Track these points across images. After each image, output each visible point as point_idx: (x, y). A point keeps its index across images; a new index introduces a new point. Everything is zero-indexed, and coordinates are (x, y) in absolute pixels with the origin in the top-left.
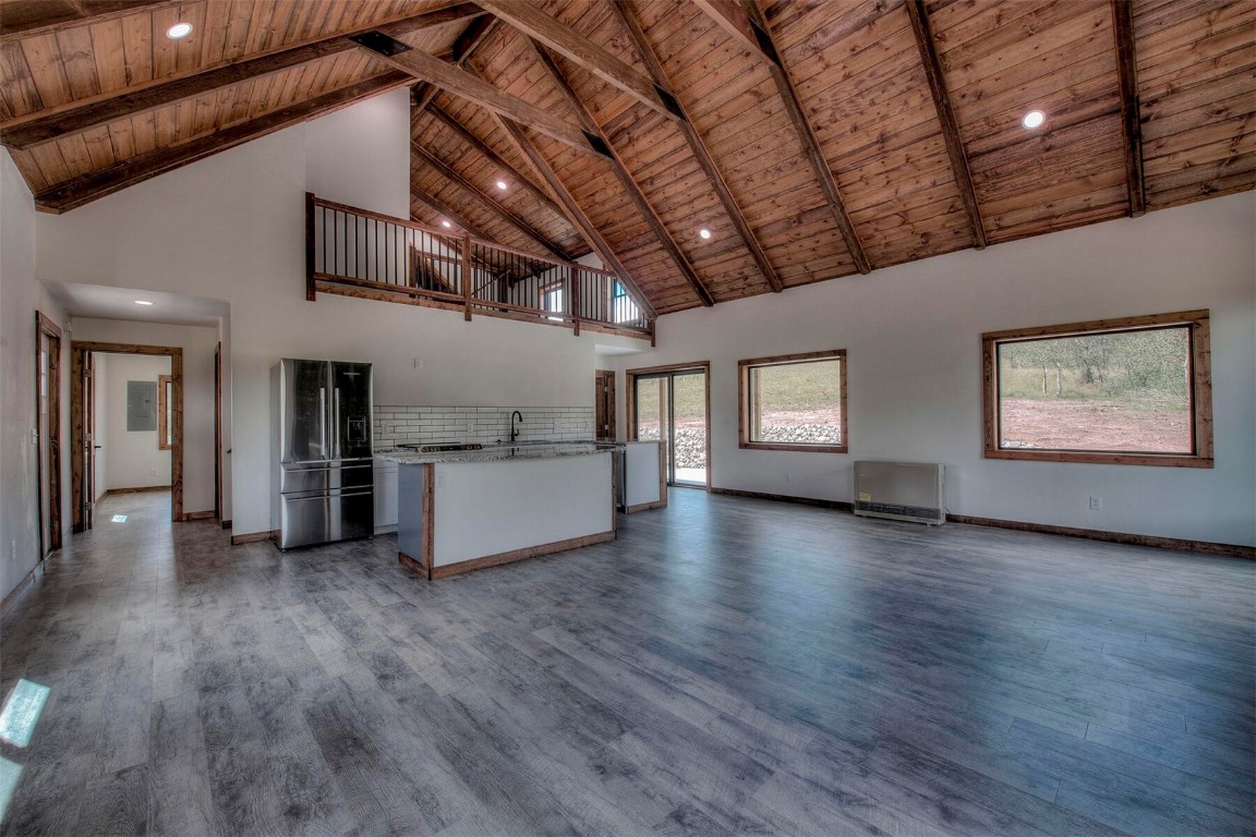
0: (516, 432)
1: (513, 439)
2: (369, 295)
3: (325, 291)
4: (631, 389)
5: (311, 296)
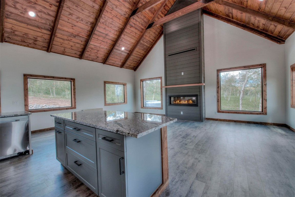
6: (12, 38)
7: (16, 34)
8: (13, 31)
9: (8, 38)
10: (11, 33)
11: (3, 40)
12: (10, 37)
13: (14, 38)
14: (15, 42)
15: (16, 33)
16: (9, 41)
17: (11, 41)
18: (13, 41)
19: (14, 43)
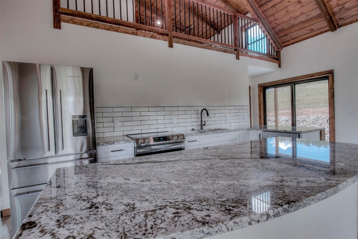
0: (203, 123)
1: (202, 128)
2: (101, 26)
3: (68, 21)
4: (262, 95)
5: (57, 25)
6: (345, 17)
7: (348, 8)
8: (341, 7)
9: (341, 20)
10: (341, 10)
11: (336, 26)
12: (342, 17)
13: (347, 14)
14: (351, 21)
15: (347, 6)
16: (344, 23)
17: (346, 22)
18: (347, 20)
19: (351, 23)
